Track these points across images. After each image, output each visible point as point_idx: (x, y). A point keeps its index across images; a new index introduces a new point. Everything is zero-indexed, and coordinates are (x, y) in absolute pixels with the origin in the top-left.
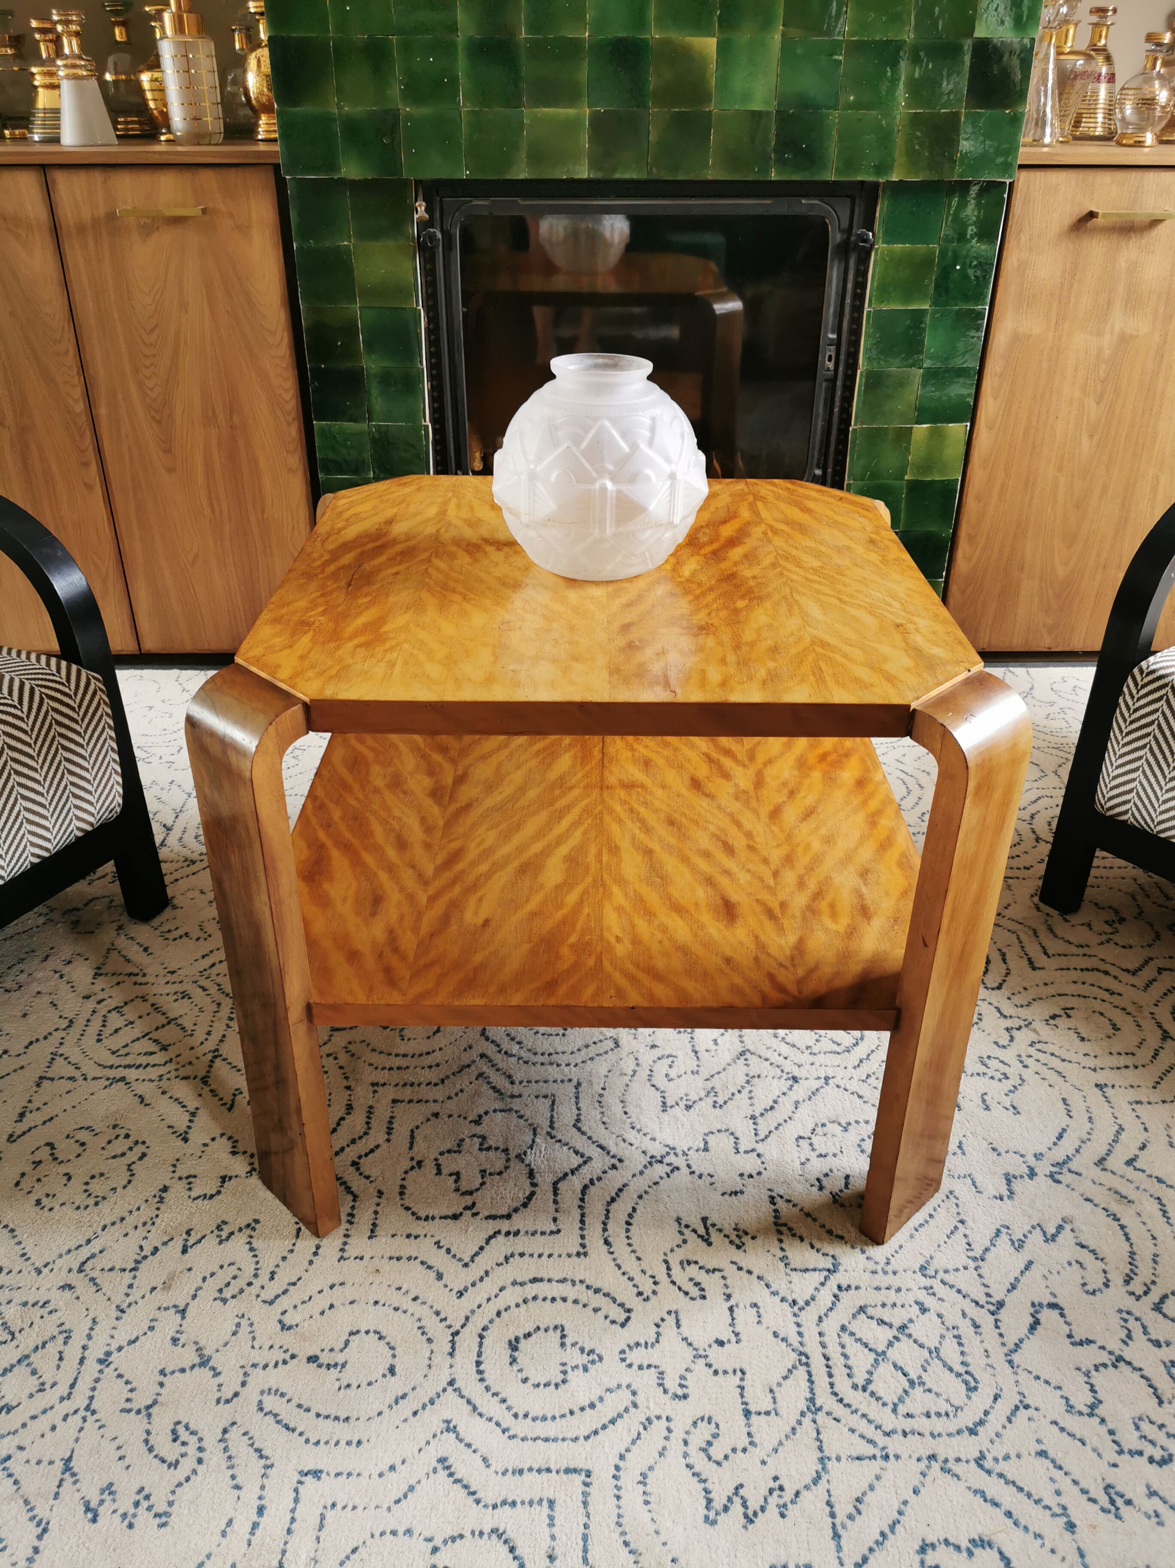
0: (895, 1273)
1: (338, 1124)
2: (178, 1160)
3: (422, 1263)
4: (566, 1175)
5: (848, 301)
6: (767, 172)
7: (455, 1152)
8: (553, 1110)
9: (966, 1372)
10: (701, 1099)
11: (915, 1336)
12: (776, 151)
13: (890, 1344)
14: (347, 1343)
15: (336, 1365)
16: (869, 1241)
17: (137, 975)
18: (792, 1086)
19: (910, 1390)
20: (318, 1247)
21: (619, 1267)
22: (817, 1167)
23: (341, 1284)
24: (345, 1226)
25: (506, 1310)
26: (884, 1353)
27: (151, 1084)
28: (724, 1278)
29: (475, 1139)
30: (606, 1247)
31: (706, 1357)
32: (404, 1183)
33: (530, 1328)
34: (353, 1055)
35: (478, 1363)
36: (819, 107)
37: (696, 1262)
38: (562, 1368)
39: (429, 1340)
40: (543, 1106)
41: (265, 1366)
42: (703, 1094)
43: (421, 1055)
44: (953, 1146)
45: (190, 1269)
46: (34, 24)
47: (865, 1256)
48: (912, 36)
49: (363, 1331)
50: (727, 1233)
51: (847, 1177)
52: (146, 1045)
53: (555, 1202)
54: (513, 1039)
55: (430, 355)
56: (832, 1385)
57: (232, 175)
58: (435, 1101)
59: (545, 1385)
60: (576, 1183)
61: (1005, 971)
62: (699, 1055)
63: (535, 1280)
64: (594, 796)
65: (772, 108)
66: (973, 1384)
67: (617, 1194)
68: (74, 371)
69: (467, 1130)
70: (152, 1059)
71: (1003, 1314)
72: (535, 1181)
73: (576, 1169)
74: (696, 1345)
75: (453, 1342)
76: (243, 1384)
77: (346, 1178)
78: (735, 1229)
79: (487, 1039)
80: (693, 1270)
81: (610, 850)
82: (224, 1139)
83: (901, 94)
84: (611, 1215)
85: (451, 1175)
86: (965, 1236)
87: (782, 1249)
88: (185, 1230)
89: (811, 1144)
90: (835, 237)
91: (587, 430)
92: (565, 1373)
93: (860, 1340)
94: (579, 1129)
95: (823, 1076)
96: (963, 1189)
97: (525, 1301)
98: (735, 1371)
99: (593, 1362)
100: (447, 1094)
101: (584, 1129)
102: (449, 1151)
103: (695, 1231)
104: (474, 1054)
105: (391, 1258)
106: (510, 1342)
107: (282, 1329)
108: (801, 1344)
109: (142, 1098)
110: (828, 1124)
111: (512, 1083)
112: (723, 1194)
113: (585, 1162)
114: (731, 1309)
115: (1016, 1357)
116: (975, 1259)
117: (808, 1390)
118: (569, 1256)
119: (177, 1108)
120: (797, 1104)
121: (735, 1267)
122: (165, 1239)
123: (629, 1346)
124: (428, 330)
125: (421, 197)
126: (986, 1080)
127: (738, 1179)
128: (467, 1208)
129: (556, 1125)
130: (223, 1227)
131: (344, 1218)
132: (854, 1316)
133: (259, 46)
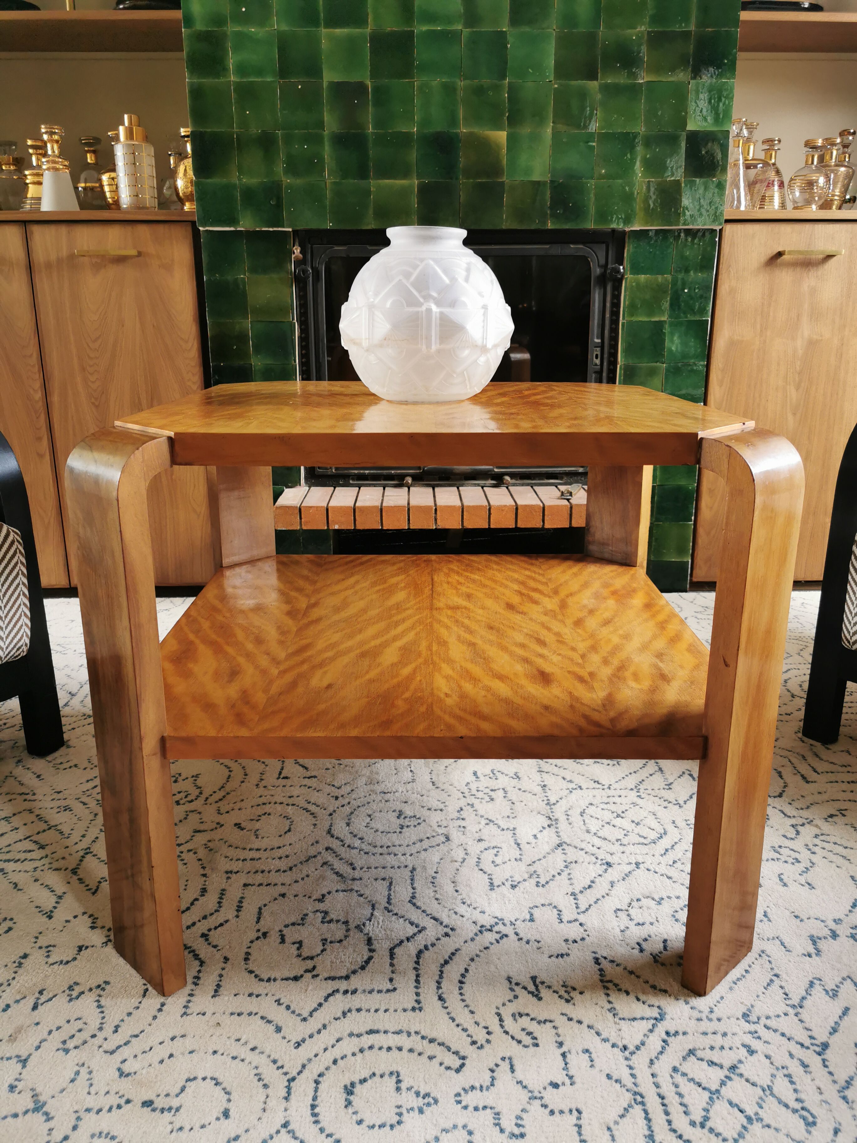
0: (719, 1020)
1: (192, 904)
2: (40, 933)
3: (262, 1018)
4: (402, 942)
5: (608, 315)
6: (545, 223)
7: (299, 925)
8: (390, 890)
9: (803, 1109)
10: (525, 880)
11: (746, 1075)
12: (551, 208)
13: (723, 1083)
14: (183, 1089)
15: (170, 1109)
16: (692, 994)
17: (28, 794)
18: (606, 870)
19: (749, 1126)
20: (163, 1005)
21: (453, 1020)
22: (636, 933)
23: (182, 1036)
24: (190, 986)
25: (342, 1058)
26: (718, 1091)
27: (26, 874)
28: (555, 1027)
29: (318, 914)
30: (440, 1002)
31: (541, 1098)
32: (249, 950)
33: (365, 1074)
34: (211, 850)
35: (313, 1107)
36: (581, 178)
37: (528, 1015)
38: (398, 1110)
39: (265, 1086)
40: (382, 887)
41: (99, 1111)
42: (526, 876)
43: (272, 849)
44: (759, 915)
45: (37, 1024)
46: (30, 142)
47: (689, 1006)
48: (643, 129)
49: (200, 1077)
50: (555, 989)
51: (665, 941)
52: (28, 845)
53: (392, 965)
54: (355, 836)
55: (301, 356)
56: (669, 1122)
57: (161, 229)
58: (283, 884)
59: (380, 1127)
60: (412, 948)
61: (783, 785)
62: (521, 846)
63: (371, 1032)
64: (425, 614)
65: (547, 178)
66: (811, 1119)
67: (450, 958)
68: (36, 369)
69: (310, 906)
70: (29, 856)
71: (829, 1054)
72: (373, 947)
73: (412, 937)
74: (530, 1087)
75: (289, 1088)
76: (75, 1128)
77: (195, 947)
78: (563, 986)
79: (332, 836)
80: (525, 1022)
81: (439, 643)
82: (86, 917)
83: (638, 167)
84: (444, 975)
85: (294, 943)
86: (782, 987)
87: (610, 1002)
88: (38, 990)
89: (628, 915)
90: (597, 271)
91: (416, 267)
92: (400, 1114)
93: (692, 1080)
94: (414, 904)
95: (634, 862)
96: (773, 949)
97: (361, 1051)
98: (571, 1111)
99: (429, 1105)
100: (294, 878)
101: (418, 904)
102: (293, 924)
103: (525, 988)
104: (320, 848)
105: (232, 1014)
106: (346, 1087)
107: (121, 1075)
108: (635, 1084)
109: (16, 885)
110: (643, 899)
111: (354, 869)
112: (550, 957)
113: (420, 932)
114: (564, 1055)
115: (849, 1093)
116: (794, 1006)
117: (646, 1127)
118: (405, 1010)
119: (46, 893)
120: (612, 884)
121: (565, 1018)
122: (18, 998)
123: (464, 1089)
124: (300, 338)
125: (297, 243)
126: (780, 863)
127: (564, 944)
128: (307, 971)
129: (393, 901)
130: (75, 987)
131: (190, 980)
132: (684, 1058)
133: (186, 157)
